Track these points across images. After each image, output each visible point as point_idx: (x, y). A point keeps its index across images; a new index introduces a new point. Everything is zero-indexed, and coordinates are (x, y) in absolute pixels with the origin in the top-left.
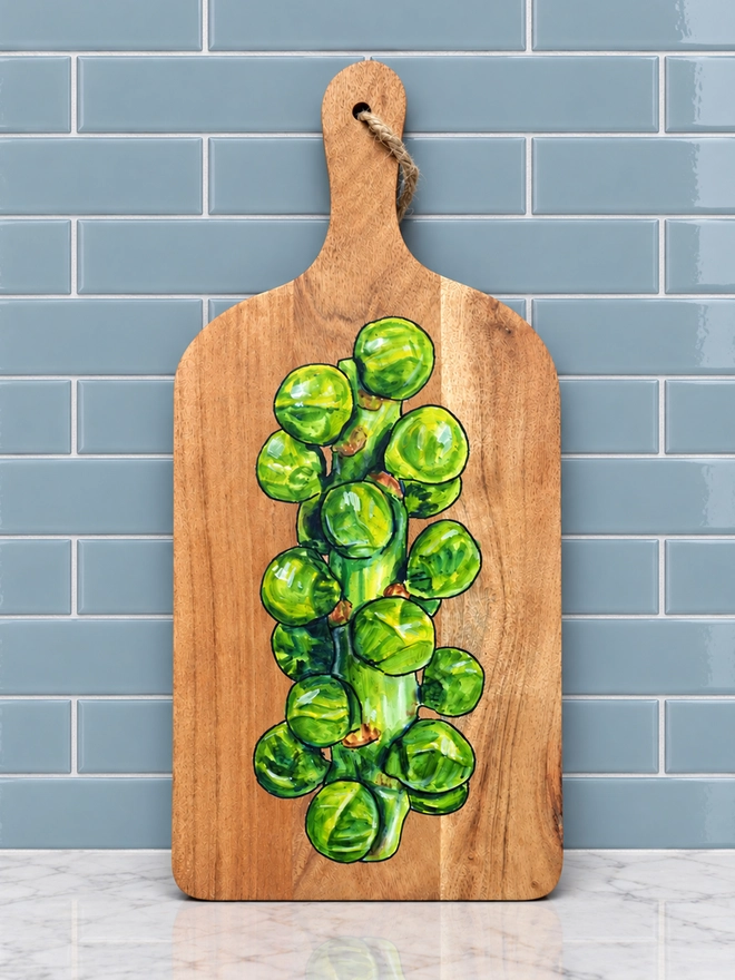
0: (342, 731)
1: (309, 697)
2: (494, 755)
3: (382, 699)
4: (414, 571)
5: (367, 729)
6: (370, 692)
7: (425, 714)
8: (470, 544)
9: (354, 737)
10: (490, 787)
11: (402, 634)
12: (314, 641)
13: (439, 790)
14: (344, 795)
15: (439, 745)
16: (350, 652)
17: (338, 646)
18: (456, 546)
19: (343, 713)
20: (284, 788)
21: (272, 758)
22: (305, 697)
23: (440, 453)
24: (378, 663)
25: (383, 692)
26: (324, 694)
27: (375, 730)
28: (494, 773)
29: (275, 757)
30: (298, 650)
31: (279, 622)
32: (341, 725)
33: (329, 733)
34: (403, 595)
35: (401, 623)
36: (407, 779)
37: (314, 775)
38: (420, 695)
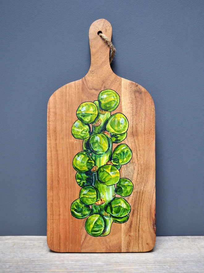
0: (95, 201)
1: (86, 192)
2: (136, 207)
3: (105, 192)
4: (114, 158)
5: (101, 200)
6: (102, 191)
7: (117, 196)
8: (129, 150)
9: (98, 202)
10: (135, 215)
11: (111, 174)
12: (87, 177)
13: (121, 217)
14: (95, 218)
15: (121, 204)
16: (97, 180)
17: (94, 178)
18: (125, 151)
19: (95, 196)
20: (79, 216)
21: (76, 208)
22: (85, 192)
23: (121, 126)
24: (105, 182)
25: (106, 190)
26: (90, 191)
27: (104, 201)
28: (136, 212)
29: (77, 208)
30: (83, 179)
31: (78, 172)
32: (95, 199)
33: (91, 201)
34: (111, 164)
35: (111, 172)
36: (112, 214)
37: (87, 213)
38: (116, 191)
